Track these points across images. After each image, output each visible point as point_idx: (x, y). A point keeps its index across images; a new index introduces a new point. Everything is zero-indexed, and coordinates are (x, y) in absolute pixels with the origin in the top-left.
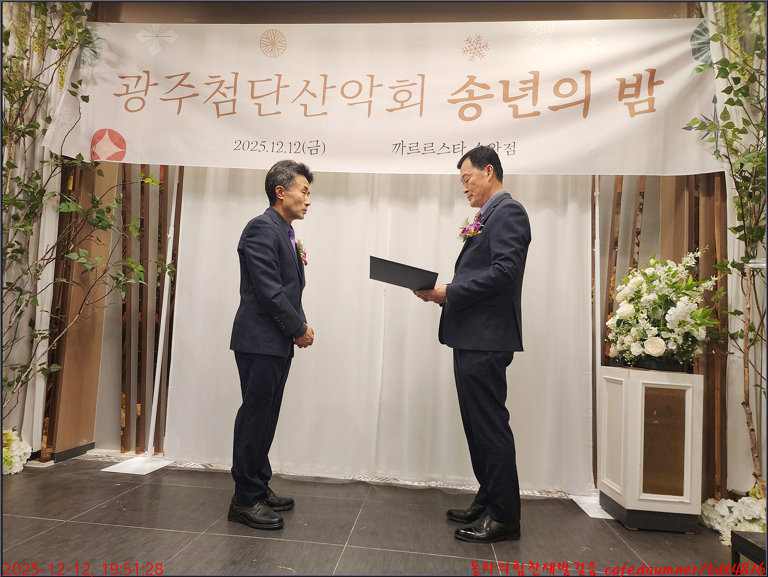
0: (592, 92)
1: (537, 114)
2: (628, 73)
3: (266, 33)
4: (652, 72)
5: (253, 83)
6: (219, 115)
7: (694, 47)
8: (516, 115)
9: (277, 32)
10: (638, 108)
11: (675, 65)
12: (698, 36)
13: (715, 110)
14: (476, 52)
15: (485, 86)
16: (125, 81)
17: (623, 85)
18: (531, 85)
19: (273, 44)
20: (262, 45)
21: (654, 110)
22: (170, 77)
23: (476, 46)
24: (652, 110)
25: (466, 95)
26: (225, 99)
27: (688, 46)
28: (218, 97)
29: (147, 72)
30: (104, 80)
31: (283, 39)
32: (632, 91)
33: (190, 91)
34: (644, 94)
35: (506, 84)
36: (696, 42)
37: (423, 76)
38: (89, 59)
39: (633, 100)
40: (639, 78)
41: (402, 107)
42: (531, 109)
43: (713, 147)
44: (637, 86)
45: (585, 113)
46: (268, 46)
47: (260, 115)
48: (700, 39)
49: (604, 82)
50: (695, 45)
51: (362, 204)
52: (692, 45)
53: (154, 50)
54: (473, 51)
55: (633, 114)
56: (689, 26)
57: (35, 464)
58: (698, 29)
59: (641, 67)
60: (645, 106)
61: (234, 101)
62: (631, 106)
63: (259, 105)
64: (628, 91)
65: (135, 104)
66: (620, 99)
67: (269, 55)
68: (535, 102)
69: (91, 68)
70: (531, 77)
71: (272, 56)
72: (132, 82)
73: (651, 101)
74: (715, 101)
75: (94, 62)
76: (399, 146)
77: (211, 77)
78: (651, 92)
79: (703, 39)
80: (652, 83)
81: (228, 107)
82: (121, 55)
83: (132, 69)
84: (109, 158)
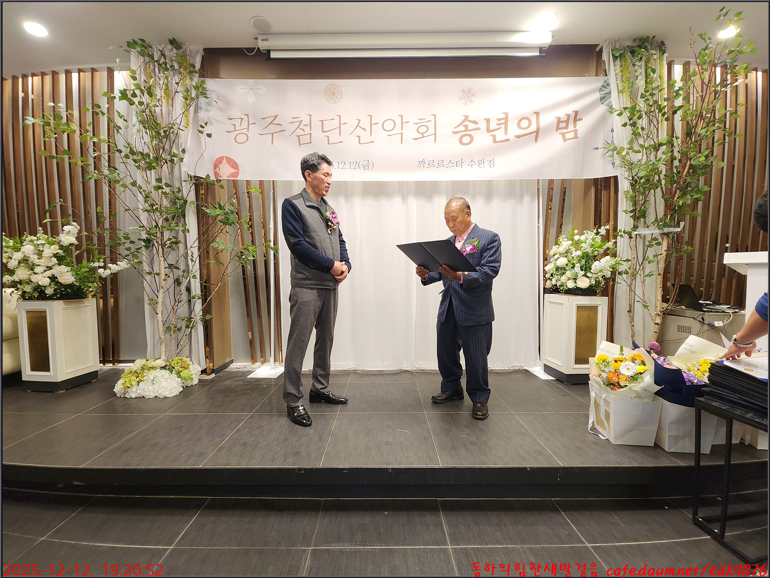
0: (541, 125)
1: (508, 140)
2: (562, 113)
3: (328, 87)
4: (576, 113)
5: (322, 121)
6: (300, 145)
7: (601, 96)
8: (495, 141)
9: (336, 86)
10: (568, 136)
11: (589, 108)
12: (603, 88)
13: (612, 137)
14: (468, 99)
15: (475, 122)
16: (233, 122)
17: (559, 121)
18: (503, 121)
19: (333, 94)
20: (326, 95)
21: (578, 137)
22: (264, 119)
23: (468, 95)
24: (576, 137)
25: (463, 128)
26: (304, 133)
27: (597, 96)
28: (299, 132)
29: (248, 115)
30: (218, 121)
31: (340, 90)
32: (564, 125)
33: (280, 128)
34: (571, 127)
35: (488, 121)
36: (602, 93)
37: (435, 116)
38: (204, 106)
39: (564, 131)
40: (569, 116)
41: (423, 137)
42: (505, 138)
43: (611, 160)
44: (567, 122)
45: (536, 140)
46: (330, 95)
47: (329, 144)
48: (605, 91)
49: (547, 119)
50: (602, 94)
51: (397, 201)
53: (251, 99)
54: (466, 98)
55: (565, 140)
56: (598, 81)
57: (205, 377)
58: (604, 84)
59: (570, 109)
60: (572, 135)
61: (310, 134)
62: (563, 135)
63: (328, 137)
64: (562, 125)
65: (241, 138)
66: (557, 130)
67: (331, 101)
68: (506, 133)
69: (207, 112)
70: (504, 116)
71: (333, 102)
72: (237, 122)
73: (576, 131)
74: (612, 131)
75: (209, 108)
76: (422, 163)
77: (293, 118)
78: (575, 126)
79: (607, 91)
80: (575, 120)
81: (307, 139)
82: (227, 102)
83: (236, 113)
84: (228, 177)
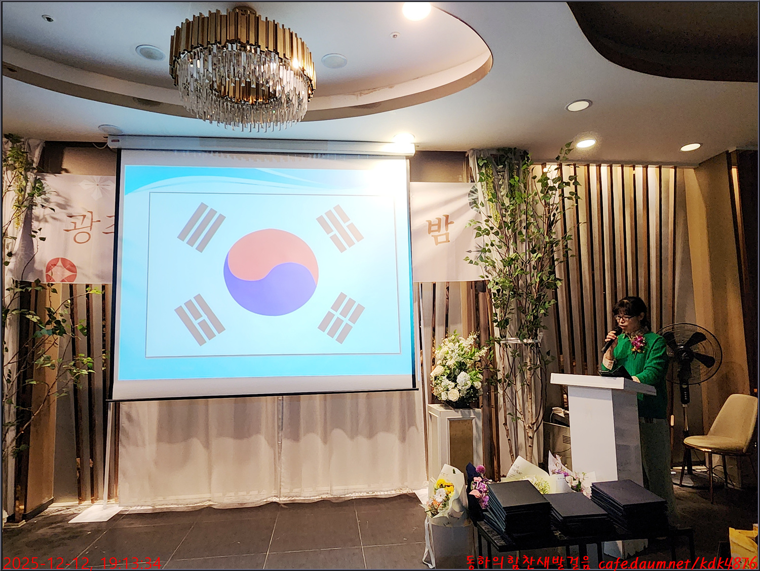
2: (433, 217)
4: (447, 217)
10: (440, 239)
11: (460, 212)
13: (484, 241)
16: (72, 220)
17: (430, 224)
21: (449, 241)
22: (110, 217)
24: (447, 241)
27: (467, 200)
29: (92, 213)
30: (55, 219)
32: (436, 228)
34: (443, 230)
36: (471, 198)
39: (436, 233)
40: (439, 220)
44: (439, 225)
48: (473, 196)
49: (419, 222)
52: (469, 200)
53: (96, 195)
55: (437, 243)
56: (467, 187)
57: (12, 525)
58: (472, 190)
59: (440, 213)
62: (436, 237)
64: (433, 228)
65: (82, 238)
66: (429, 233)
72: (79, 220)
73: (447, 235)
78: (447, 229)
80: (447, 223)
82: (68, 199)
83: (78, 210)
